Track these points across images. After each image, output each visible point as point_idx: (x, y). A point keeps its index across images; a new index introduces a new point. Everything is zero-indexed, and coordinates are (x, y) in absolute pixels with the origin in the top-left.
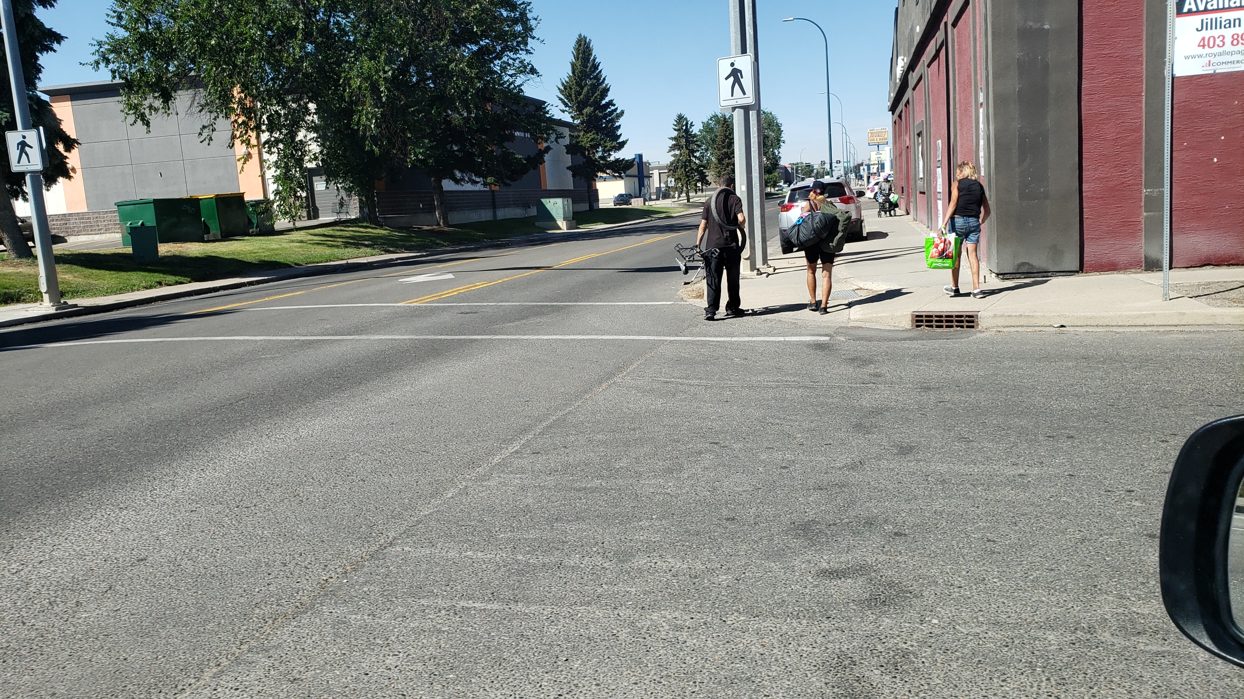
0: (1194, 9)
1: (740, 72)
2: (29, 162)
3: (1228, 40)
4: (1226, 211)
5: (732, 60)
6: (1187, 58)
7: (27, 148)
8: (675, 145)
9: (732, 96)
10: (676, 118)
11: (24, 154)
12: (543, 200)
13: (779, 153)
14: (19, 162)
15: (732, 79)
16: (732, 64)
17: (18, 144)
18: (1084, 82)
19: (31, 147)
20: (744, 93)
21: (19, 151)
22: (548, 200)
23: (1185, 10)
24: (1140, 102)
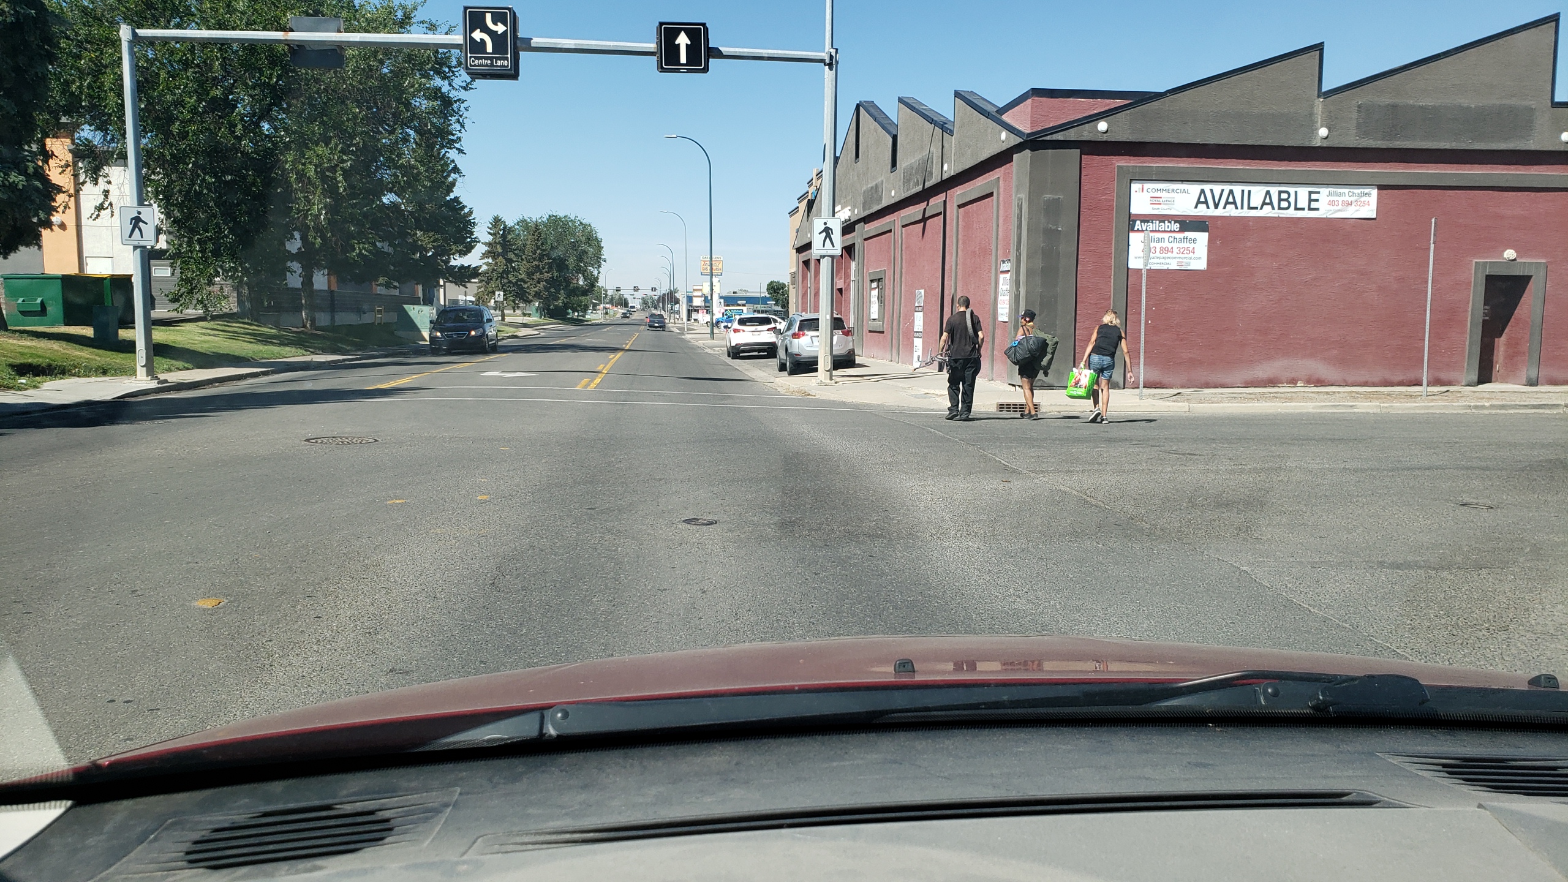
0: (1140, 229)
1: (831, 230)
2: (142, 237)
3: (1158, 250)
4: (1155, 354)
5: (825, 221)
6: (1136, 258)
7: (141, 224)
8: (489, 252)
9: (824, 246)
10: (491, 220)
11: (137, 229)
12: (406, 307)
13: (599, 272)
14: (130, 237)
15: (824, 234)
16: (825, 224)
17: (132, 219)
18: (1079, 265)
19: (146, 224)
20: (833, 246)
21: (132, 226)
22: (412, 307)
23: (1136, 229)
24: (1110, 282)
